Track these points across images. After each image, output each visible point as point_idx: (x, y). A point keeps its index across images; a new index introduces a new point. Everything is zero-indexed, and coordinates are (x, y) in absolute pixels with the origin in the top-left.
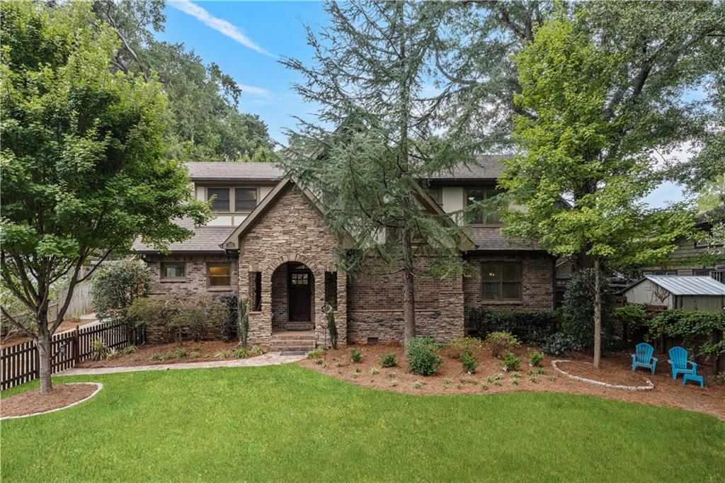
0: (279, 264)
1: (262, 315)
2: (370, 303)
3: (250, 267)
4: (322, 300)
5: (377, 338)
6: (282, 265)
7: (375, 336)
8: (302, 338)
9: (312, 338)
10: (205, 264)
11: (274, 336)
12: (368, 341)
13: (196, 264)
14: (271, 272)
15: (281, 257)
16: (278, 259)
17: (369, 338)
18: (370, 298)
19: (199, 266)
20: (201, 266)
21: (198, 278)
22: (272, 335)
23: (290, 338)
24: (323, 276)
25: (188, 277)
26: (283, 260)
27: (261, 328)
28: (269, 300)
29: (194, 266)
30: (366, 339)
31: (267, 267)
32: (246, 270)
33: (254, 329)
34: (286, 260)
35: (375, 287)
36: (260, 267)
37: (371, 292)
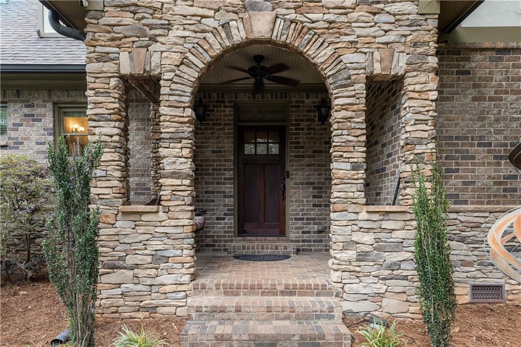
0: (217, 49)
1: (162, 215)
2: (479, 185)
3: (124, 57)
4: (355, 167)
5: (499, 287)
6: (226, 51)
7: (492, 282)
8: (289, 291)
9: (323, 290)
10: (50, 105)
11: (200, 281)
12: (474, 295)
13: (32, 106)
14: (192, 74)
15: (225, 26)
16: (214, 32)
17: (475, 287)
18: (480, 170)
19: (37, 111)
20: (42, 111)
21: (34, 137)
22: (194, 277)
23: (253, 289)
24: (360, 88)
25: (13, 134)
26: (229, 36)
27: (159, 259)
28: (187, 166)
29: (26, 111)
30: (468, 290)
31: (177, 57)
32: (109, 67)
33: (138, 259)
34: (239, 35)
35: (494, 139)
36: (156, 59)
37: (480, 153)
